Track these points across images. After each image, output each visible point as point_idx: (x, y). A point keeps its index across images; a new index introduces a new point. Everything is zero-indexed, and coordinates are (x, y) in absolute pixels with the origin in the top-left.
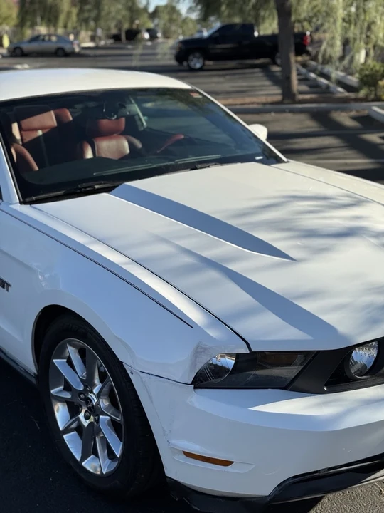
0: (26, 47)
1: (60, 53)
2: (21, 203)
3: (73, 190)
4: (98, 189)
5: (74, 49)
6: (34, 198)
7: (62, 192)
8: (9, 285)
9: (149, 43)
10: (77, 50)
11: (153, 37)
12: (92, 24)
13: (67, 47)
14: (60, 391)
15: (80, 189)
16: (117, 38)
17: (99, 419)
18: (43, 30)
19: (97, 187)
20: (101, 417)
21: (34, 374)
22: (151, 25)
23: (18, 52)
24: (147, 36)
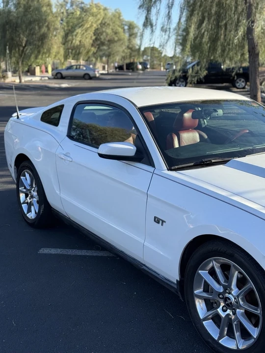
0: (65, 73)
1: (87, 77)
2: (168, 170)
3: (199, 163)
4: (214, 162)
5: (96, 75)
6: (176, 167)
7: (192, 164)
8: (163, 222)
9: (141, 72)
10: (97, 75)
11: (145, 68)
12: (104, 59)
13: (91, 73)
14: (201, 292)
15: (204, 162)
16: (120, 68)
17: (235, 311)
18: (73, 62)
19: (213, 161)
20: (238, 310)
21: (177, 280)
22: (141, 60)
23: (59, 75)
24: (140, 67)
